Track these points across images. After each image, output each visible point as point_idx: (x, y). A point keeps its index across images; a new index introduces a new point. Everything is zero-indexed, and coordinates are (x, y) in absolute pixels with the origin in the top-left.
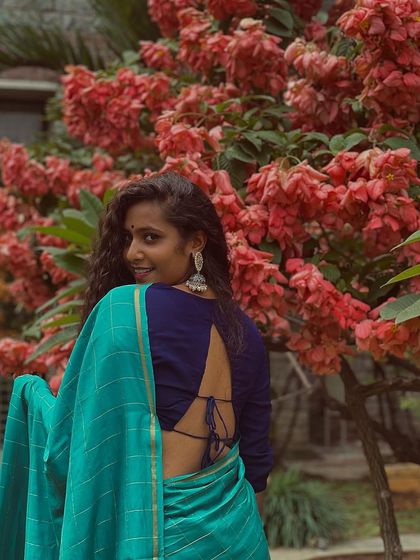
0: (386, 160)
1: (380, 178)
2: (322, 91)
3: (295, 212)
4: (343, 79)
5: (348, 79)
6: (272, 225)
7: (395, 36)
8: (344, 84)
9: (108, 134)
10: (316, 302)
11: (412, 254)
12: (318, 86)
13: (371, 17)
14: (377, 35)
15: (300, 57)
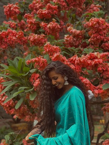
0: (103, 55)
1: (101, 59)
2: (75, 38)
3: (82, 66)
4: (80, 35)
5: (81, 36)
6: (77, 69)
7: (100, 28)
8: (81, 37)
9: (4, 45)
10: (88, 86)
11: (105, 75)
12: (74, 37)
13: (96, 23)
14: (96, 27)
15: (71, 30)
